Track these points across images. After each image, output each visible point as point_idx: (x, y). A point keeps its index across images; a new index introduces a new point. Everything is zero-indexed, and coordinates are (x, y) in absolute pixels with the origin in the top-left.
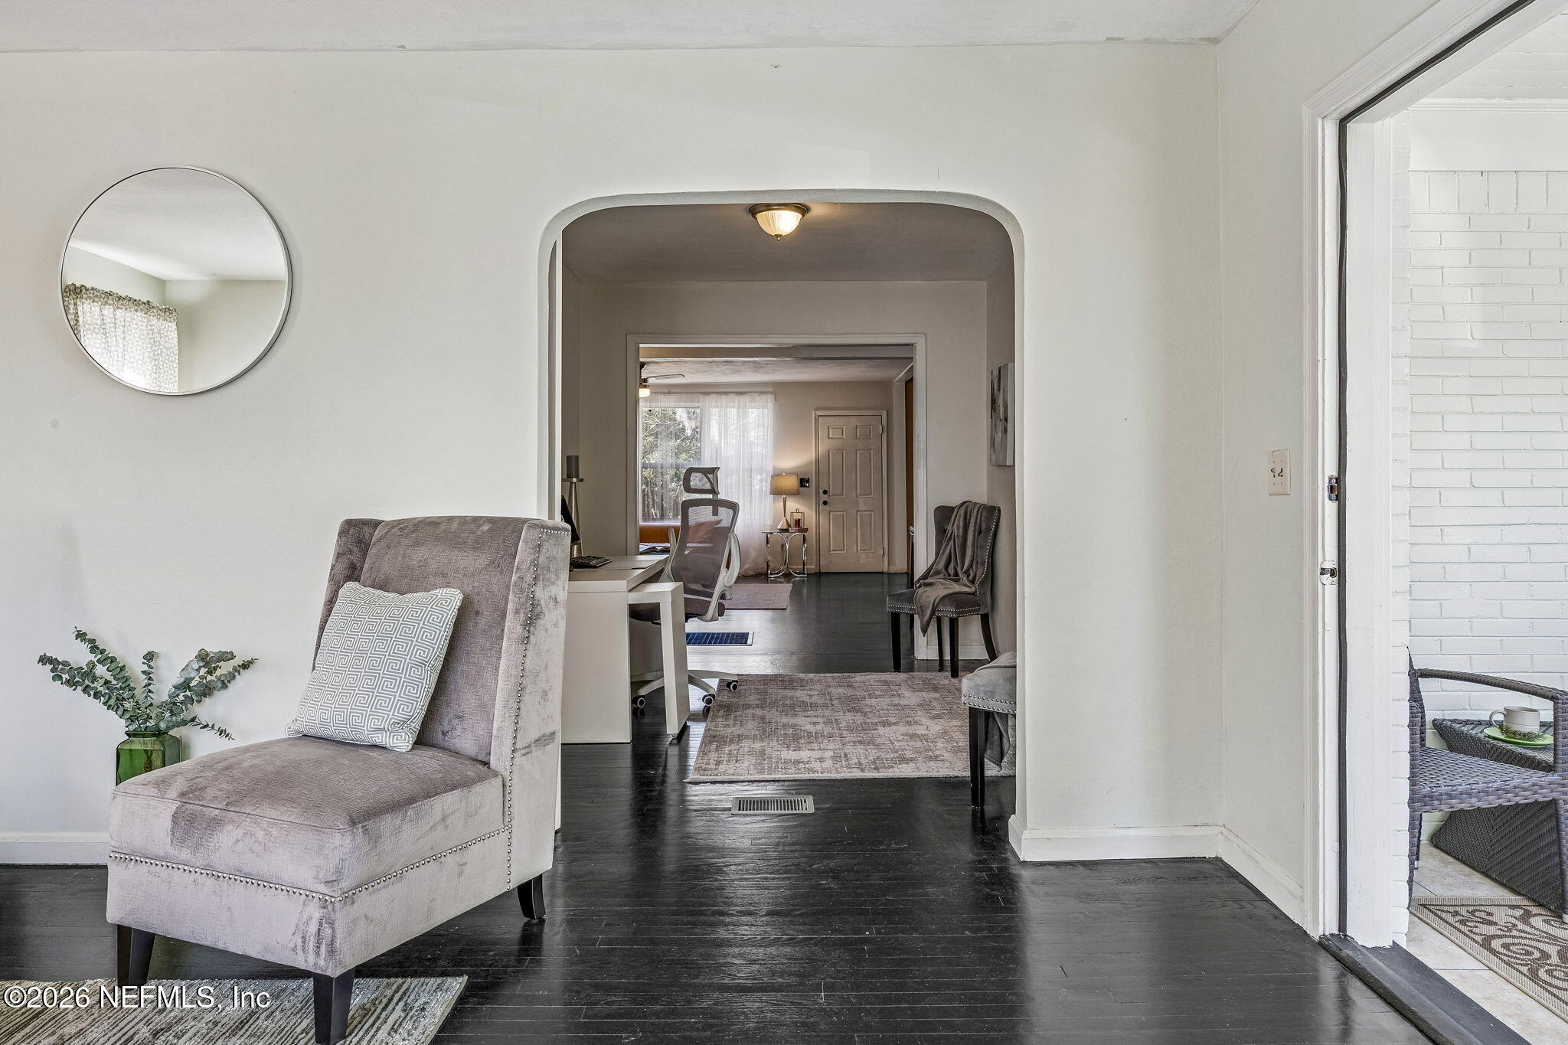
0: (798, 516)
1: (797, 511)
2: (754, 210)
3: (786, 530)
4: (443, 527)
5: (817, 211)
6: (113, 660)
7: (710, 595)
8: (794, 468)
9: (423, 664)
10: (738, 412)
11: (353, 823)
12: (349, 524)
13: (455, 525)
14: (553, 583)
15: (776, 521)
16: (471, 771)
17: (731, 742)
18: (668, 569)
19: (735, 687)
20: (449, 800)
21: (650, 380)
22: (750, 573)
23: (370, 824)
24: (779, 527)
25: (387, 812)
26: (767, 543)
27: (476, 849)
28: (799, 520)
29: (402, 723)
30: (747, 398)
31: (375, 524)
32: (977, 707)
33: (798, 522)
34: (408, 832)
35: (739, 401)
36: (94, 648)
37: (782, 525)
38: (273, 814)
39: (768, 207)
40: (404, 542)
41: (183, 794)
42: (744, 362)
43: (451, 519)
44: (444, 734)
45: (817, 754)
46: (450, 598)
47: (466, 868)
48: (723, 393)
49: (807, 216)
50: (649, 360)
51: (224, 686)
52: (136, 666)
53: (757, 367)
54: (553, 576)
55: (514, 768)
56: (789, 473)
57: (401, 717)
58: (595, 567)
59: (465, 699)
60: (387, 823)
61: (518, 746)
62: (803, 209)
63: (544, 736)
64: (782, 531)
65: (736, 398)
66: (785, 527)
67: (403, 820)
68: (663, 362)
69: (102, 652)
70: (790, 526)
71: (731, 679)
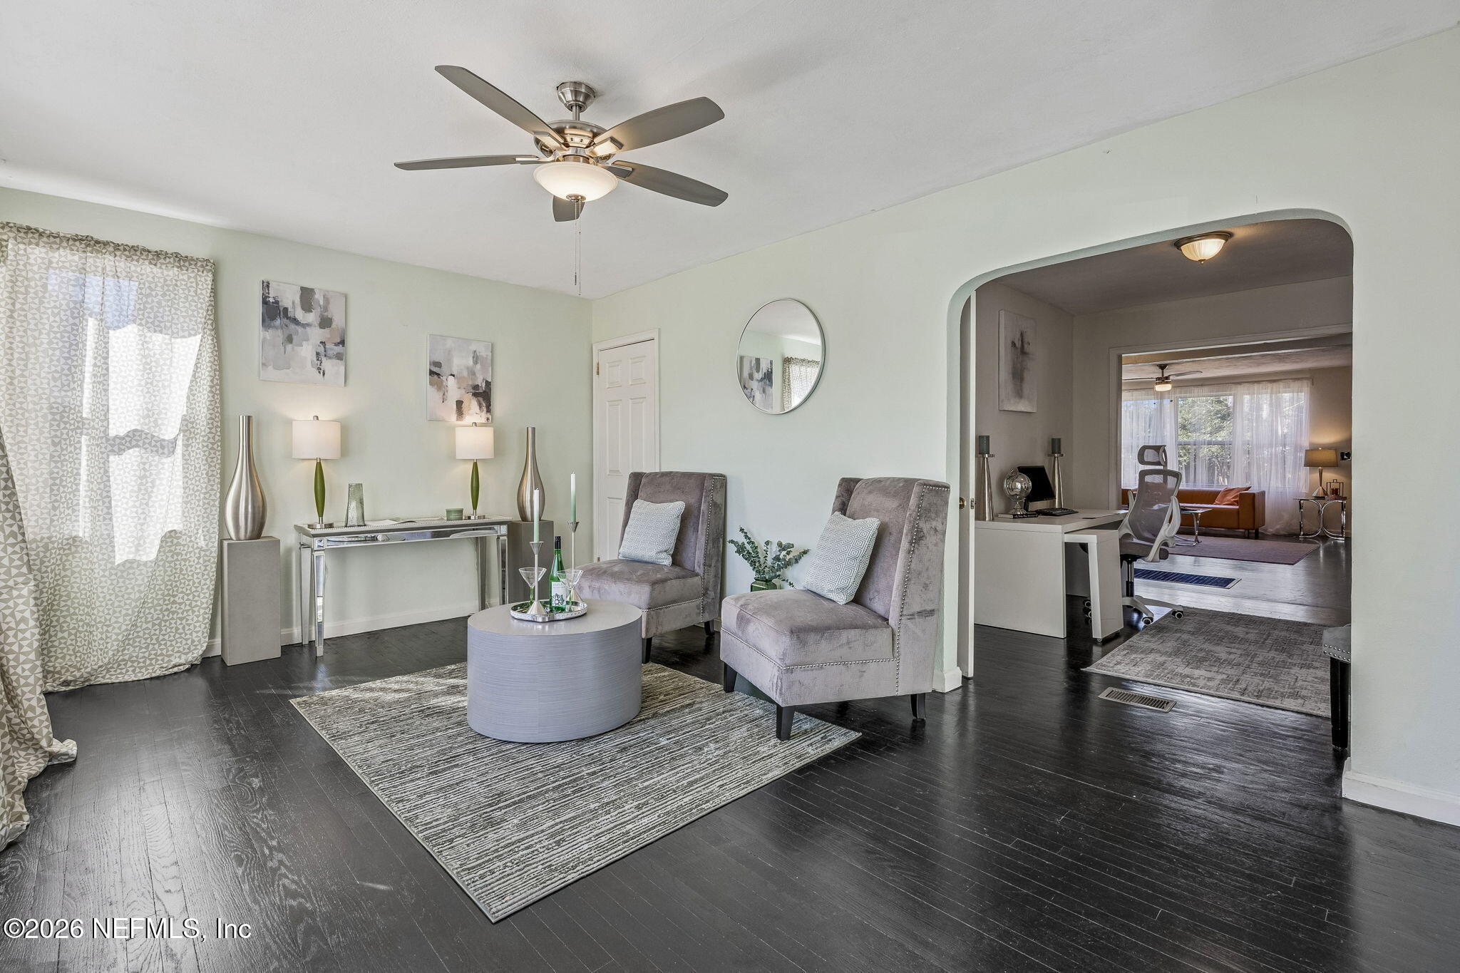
0: (1335, 486)
1: (1335, 481)
2: (1178, 244)
3: (1323, 498)
4: (883, 483)
5: (1240, 233)
6: (753, 543)
7: (1153, 541)
8: (1334, 443)
9: (855, 558)
10: (1271, 397)
11: (792, 632)
12: (843, 480)
13: (888, 482)
14: (934, 520)
15: (1312, 490)
16: (871, 621)
17: (1142, 652)
18: (1126, 521)
19: (1179, 616)
20: (853, 634)
21: (1171, 377)
22: (1282, 533)
23: (801, 635)
24: (1314, 494)
25: (812, 631)
26: (1300, 508)
27: (873, 666)
28: (1337, 489)
29: (842, 590)
30: (1281, 385)
31: (857, 481)
32: (1337, 658)
33: (1335, 492)
34: (824, 645)
35: (1272, 388)
36: (746, 537)
37: (1318, 491)
38: (766, 621)
39: (1190, 239)
40: (865, 491)
41: (742, 606)
42: (1263, 356)
43: (889, 478)
44: (870, 600)
45: (1209, 675)
46: (872, 524)
47: (865, 674)
48: (1256, 382)
49: (1229, 240)
50: (1168, 362)
51: (797, 561)
52: (762, 546)
53: (1281, 359)
54: (933, 515)
55: (902, 626)
56: (1327, 447)
57: (841, 586)
58: (1055, 515)
59: (879, 582)
60: (812, 638)
61: (904, 613)
62: (1226, 236)
63: (925, 610)
64: (1317, 498)
65: (1270, 385)
66: (1321, 494)
67: (822, 637)
68: (1183, 363)
69: (749, 539)
70: (1327, 494)
71: (1177, 609)
